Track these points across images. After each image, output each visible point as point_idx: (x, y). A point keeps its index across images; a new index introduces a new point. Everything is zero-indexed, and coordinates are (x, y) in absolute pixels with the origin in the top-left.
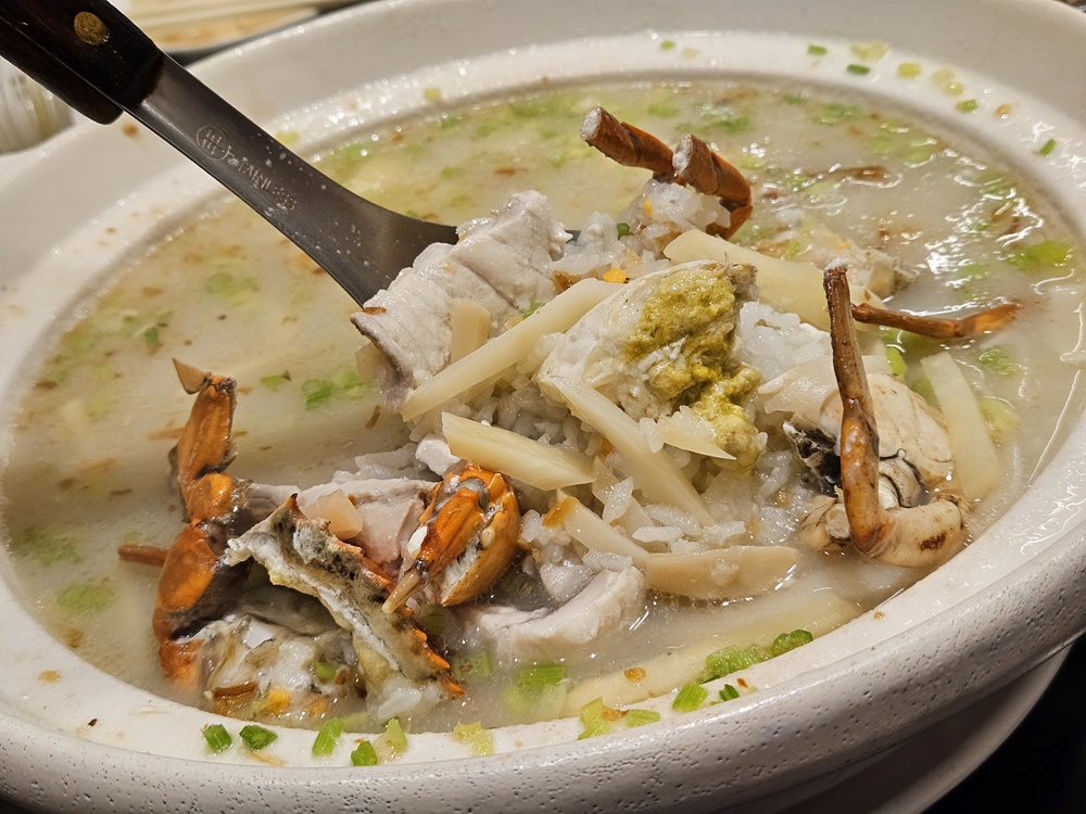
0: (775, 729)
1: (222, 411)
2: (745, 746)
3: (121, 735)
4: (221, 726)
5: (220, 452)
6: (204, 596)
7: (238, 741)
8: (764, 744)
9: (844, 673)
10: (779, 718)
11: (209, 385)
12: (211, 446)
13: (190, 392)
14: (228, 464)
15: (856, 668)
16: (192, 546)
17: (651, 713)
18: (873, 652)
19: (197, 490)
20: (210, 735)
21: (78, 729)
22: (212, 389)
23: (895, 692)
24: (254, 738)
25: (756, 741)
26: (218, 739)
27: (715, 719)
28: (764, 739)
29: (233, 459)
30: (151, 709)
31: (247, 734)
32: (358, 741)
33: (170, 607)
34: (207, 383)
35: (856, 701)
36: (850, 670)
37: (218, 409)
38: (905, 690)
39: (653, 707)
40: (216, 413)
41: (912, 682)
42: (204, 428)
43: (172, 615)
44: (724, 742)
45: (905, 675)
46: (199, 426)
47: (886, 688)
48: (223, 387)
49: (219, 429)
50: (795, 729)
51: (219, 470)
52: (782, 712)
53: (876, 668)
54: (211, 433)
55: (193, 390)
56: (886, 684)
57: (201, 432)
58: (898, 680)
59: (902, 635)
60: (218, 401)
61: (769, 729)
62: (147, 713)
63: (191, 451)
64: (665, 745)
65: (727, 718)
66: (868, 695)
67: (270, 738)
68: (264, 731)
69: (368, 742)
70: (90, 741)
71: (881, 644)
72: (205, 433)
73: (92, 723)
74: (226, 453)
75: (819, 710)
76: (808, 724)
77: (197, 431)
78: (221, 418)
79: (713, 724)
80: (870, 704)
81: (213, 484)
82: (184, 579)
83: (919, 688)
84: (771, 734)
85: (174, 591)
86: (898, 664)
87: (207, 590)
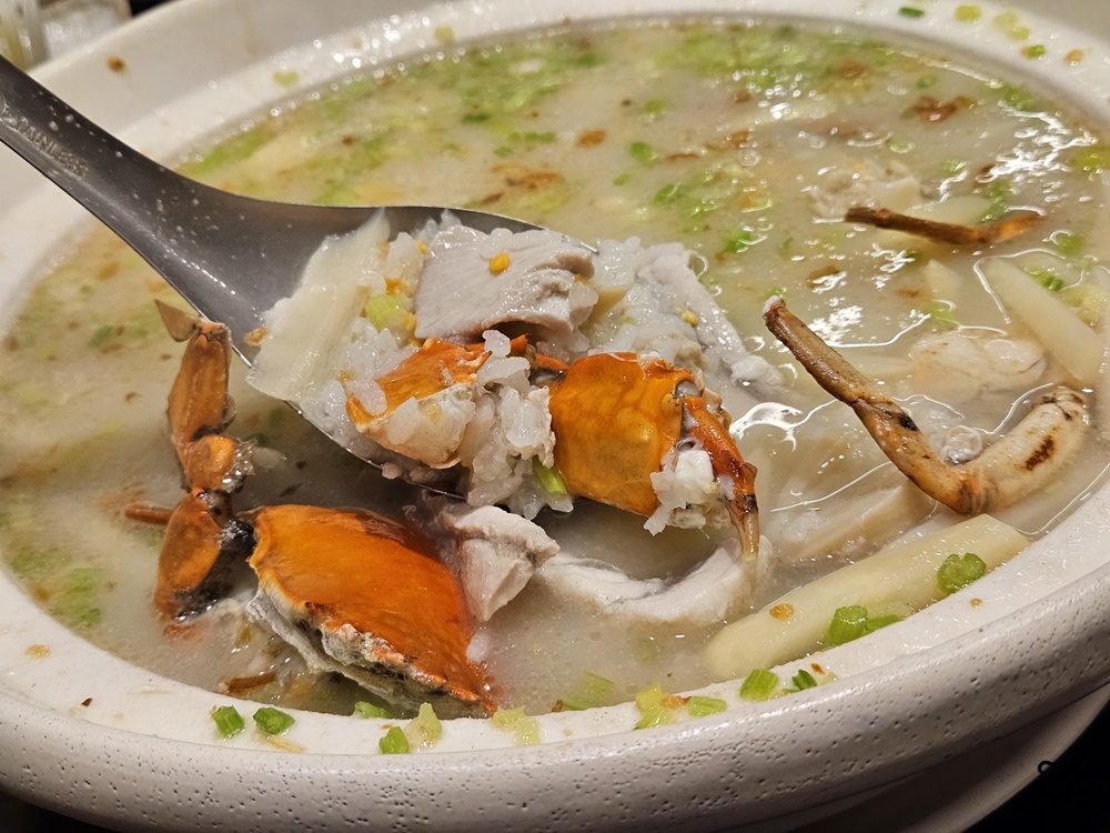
0: (871, 719)
1: (216, 363)
2: (838, 737)
3: (119, 716)
4: (232, 708)
5: (217, 411)
6: (210, 573)
7: (251, 725)
8: (858, 736)
9: (949, 657)
10: (877, 706)
11: (200, 334)
12: (207, 404)
13: (178, 340)
14: (227, 425)
15: (963, 651)
16: (194, 519)
17: (717, 700)
18: (981, 634)
19: (195, 455)
20: (220, 717)
21: (71, 710)
22: (203, 338)
23: (1005, 679)
24: (270, 722)
25: (850, 732)
26: (228, 723)
27: (803, 706)
28: (860, 731)
29: (232, 420)
30: (153, 689)
31: (261, 717)
32: (386, 727)
33: (175, 587)
34: (196, 331)
35: (962, 688)
36: (956, 653)
37: (211, 362)
38: (1016, 677)
39: (718, 693)
40: (209, 367)
41: (1024, 668)
42: (197, 384)
43: (177, 595)
44: (814, 732)
45: (1018, 660)
46: (192, 380)
47: (996, 675)
48: (215, 336)
49: (214, 385)
50: (893, 719)
51: (218, 432)
52: (880, 699)
53: (986, 653)
54: (206, 389)
55: (182, 337)
56: (997, 670)
57: (194, 388)
58: (1009, 666)
59: (1014, 616)
60: (209, 353)
61: (865, 718)
62: (147, 692)
63: (185, 408)
64: (747, 735)
65: (817, 706)
66: (976, 682)
67: (287, 722)
68: (280, 714)
69: (399, 728)
70: (90, 722)
71: (989, 625)
72: (199, 389)
73: (87, 703)
74: (225, 412)
75: (921, 698)
76: (909, 713)
77: (190, 386)
78: (216, 373)
79: (802, 712)
80: (977, 692)
81: (213, 447)
82: (187, 556)
83: (1032, 675)
84: (867, 723)
85: (178, 568)
86: (1010, 648)
87: (213, 566)
